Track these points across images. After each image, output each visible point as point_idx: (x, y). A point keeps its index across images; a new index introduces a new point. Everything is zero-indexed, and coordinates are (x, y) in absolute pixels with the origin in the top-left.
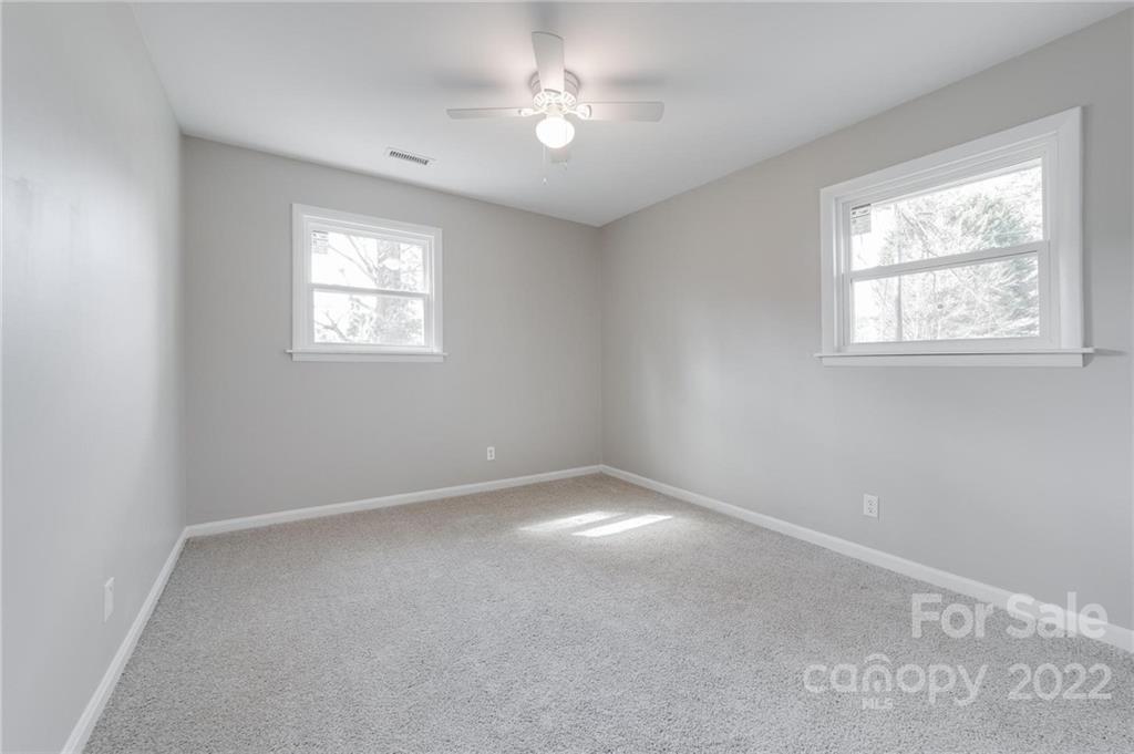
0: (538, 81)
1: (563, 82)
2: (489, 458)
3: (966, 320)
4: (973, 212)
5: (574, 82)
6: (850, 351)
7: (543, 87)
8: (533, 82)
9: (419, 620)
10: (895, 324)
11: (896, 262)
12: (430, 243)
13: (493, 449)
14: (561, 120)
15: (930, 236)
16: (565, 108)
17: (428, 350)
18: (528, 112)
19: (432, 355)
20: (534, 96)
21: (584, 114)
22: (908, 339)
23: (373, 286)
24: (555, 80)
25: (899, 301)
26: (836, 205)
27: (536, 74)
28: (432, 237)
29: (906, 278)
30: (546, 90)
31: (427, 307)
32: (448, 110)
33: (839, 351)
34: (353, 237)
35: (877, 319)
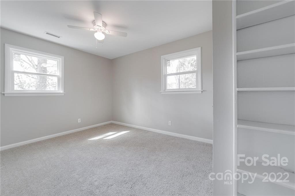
0: (95, 23)
1: (102, 24)
2: (79, 122)
3: (191, 84)
4: (192, 62)
5: (105, 24)
6: (166, 91)
7: (96, 25)
8: (94, 22)
9: (57, 169)
10: (179, 85)
11: (179, 72)
12: (60, 60)
13: (80, 119)
14: (101, 33)
15: (185, 66)
16: (102, 30)
17: (59, 92)
18: (92, 30)
19: (60, 93)
20: (94, 26)
21: (108, 33)
22: (181, 88)
23: (35, 72)
24: (99, 23)
25: (179, 79)
26: (164, 60)
27: (94, 20)
28: (60, 59)
29: (180, 75)
30: (97, 25)
31: (59, 80)
32: (68, 26)
33: (164, 91)
34: (28, 56)
35: (175, 83)
